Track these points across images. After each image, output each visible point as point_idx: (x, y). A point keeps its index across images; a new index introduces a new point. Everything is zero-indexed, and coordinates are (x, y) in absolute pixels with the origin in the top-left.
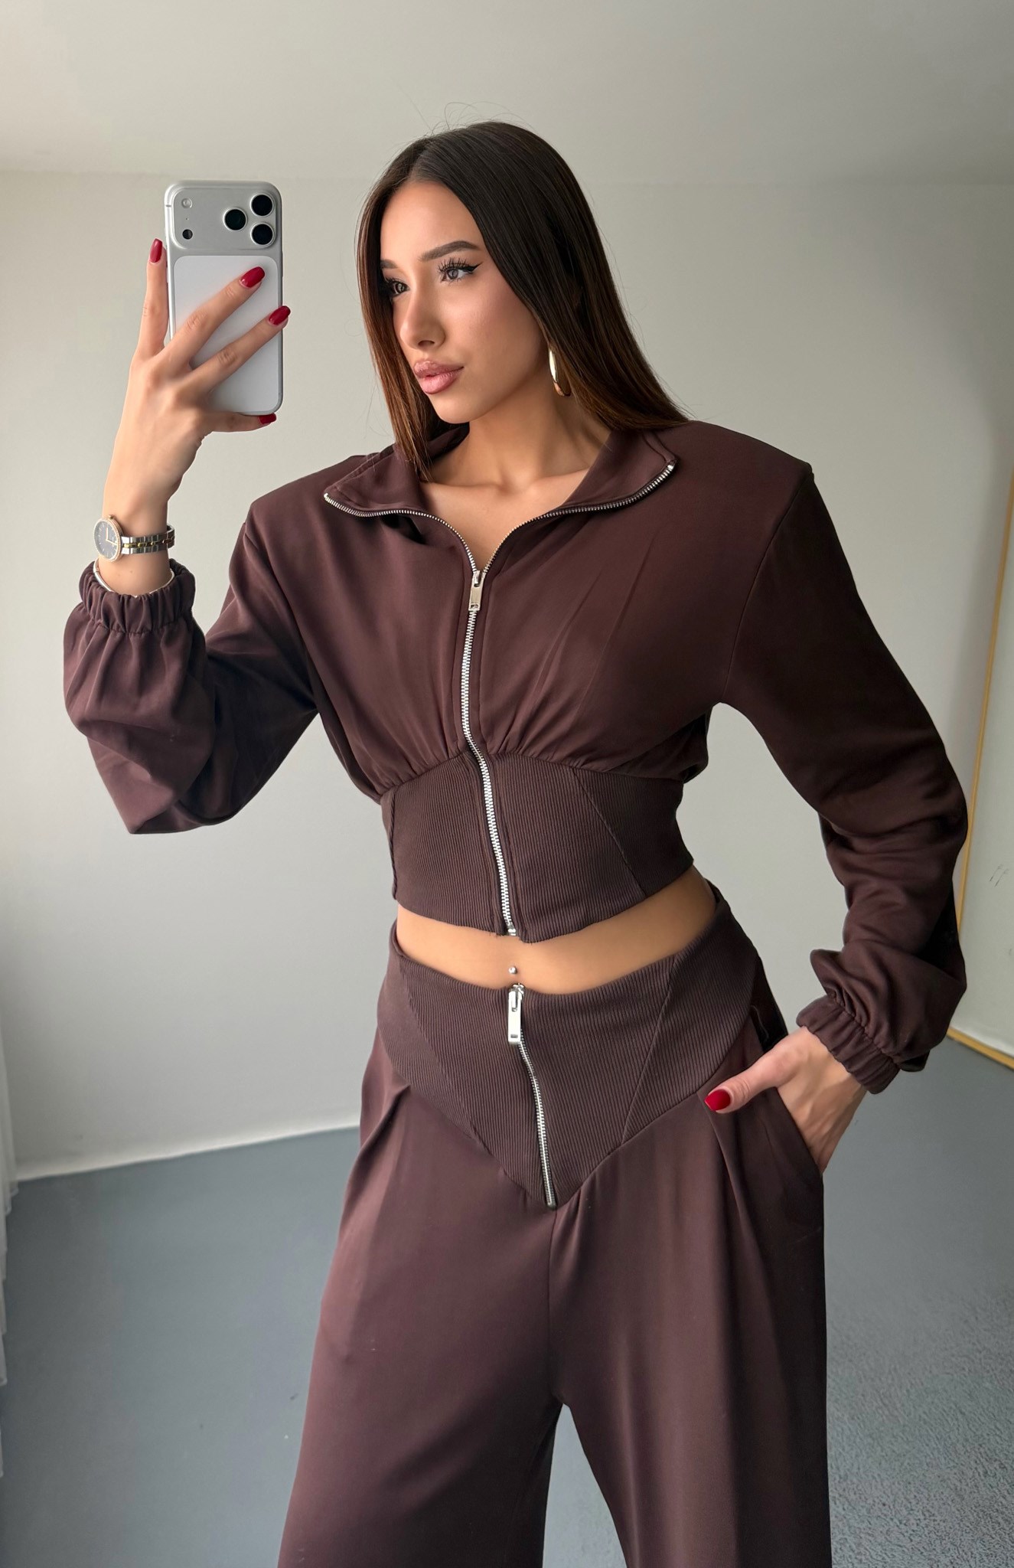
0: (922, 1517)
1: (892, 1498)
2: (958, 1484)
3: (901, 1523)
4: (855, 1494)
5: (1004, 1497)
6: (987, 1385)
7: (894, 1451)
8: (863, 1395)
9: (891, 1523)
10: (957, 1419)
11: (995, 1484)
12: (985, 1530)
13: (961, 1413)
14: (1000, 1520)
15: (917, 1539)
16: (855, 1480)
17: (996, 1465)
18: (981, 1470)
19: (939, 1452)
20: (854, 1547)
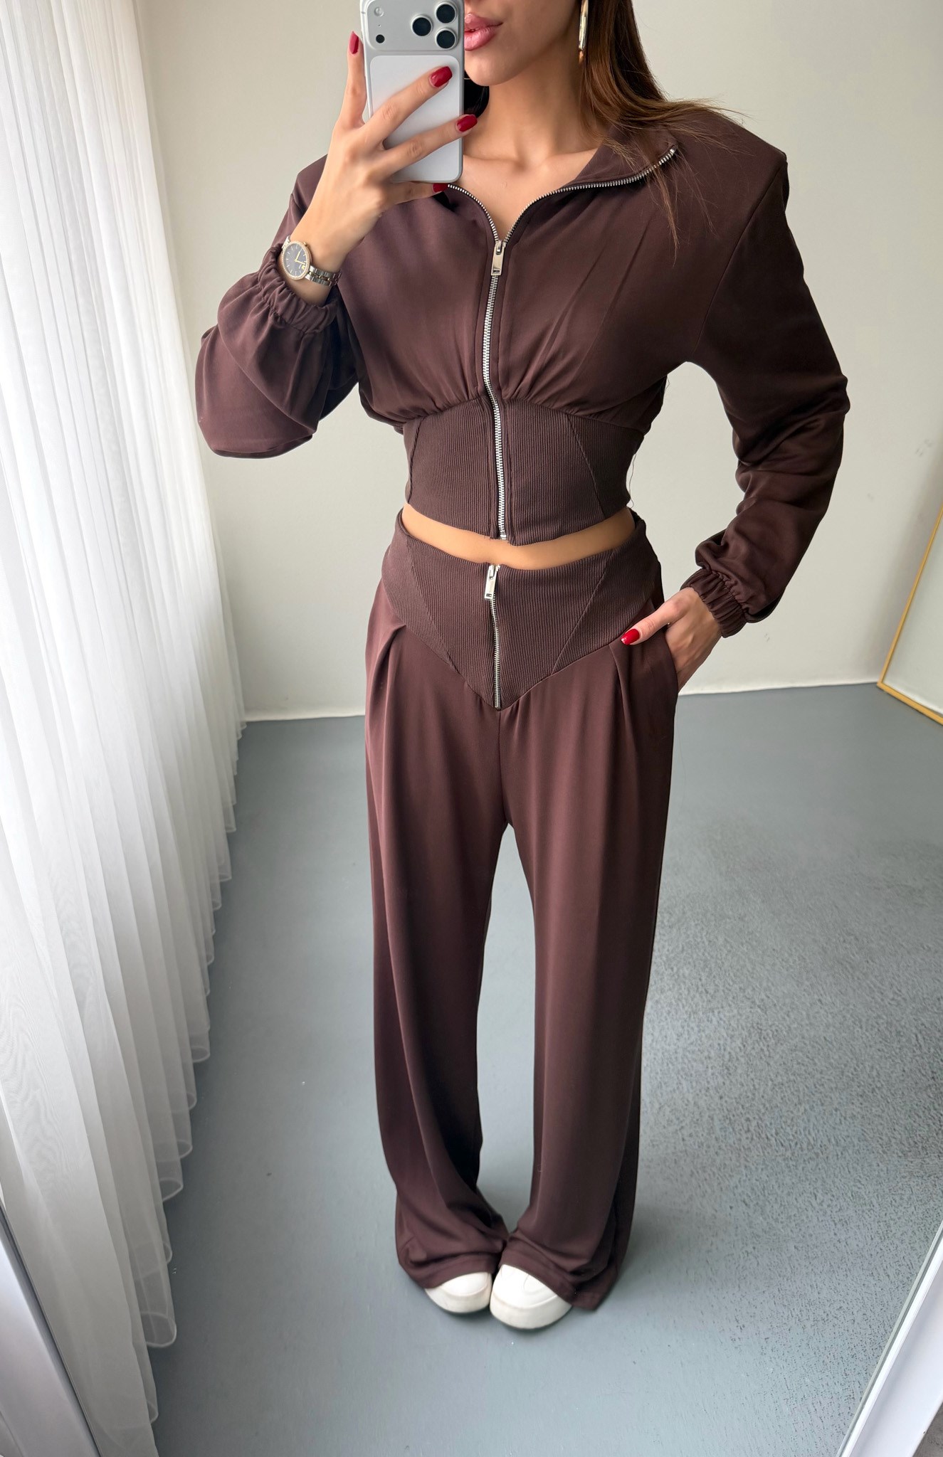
0: (797, 960)
1: (780, 947)
2: (825, 945)
3: (783, 960)
4: (756, 941)
5: (853, 955)
6: (857, 894)
7: (786, 922)
8: (773, 890)
9: (777, 961)
10: (832, 910)
11: (848, 947)
12: (836, 971)
13: (836, 907)
14: (848, 966)
15: (792, 970)
16: (758, 935)
17: (852, 937)
18: (842, 939)
19: (816, 926)
20: (750, 969)
